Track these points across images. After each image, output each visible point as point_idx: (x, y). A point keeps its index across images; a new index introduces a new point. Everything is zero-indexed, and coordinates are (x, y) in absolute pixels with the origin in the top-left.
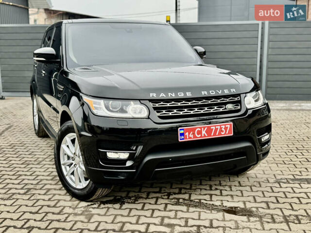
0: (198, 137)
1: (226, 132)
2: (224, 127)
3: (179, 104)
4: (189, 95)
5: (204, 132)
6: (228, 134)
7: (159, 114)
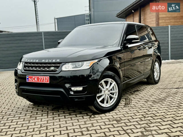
1: (46, 81)
2: (45, 78)
4: (37, 61)
5: (36, 79)
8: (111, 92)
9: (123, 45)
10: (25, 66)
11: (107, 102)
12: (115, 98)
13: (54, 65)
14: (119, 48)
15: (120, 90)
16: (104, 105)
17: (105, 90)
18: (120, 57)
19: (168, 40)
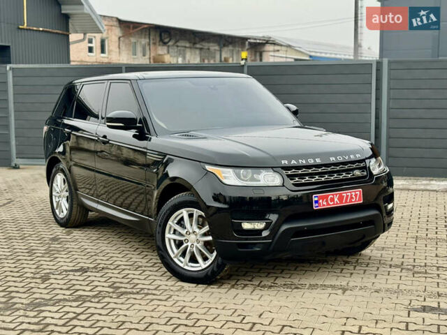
0: (331, 205)
3: (310, 171)
4: (318, 161)
6: (358, 201)
7: (292, 182)
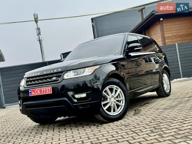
2: (47, 89)
4: (39, 74)
5: (38, 92)
6: (50, 93)
8: (117, 99)
9: (125, 53)
10: (27, 82)
11: (114, 111)
12: (122, 106)
13: (55, 75)
14: (122, 56)
15: (127, 97)
16: (111, 113)
17: (111, 97)
18: (123, 64)
19: (178, 59)
